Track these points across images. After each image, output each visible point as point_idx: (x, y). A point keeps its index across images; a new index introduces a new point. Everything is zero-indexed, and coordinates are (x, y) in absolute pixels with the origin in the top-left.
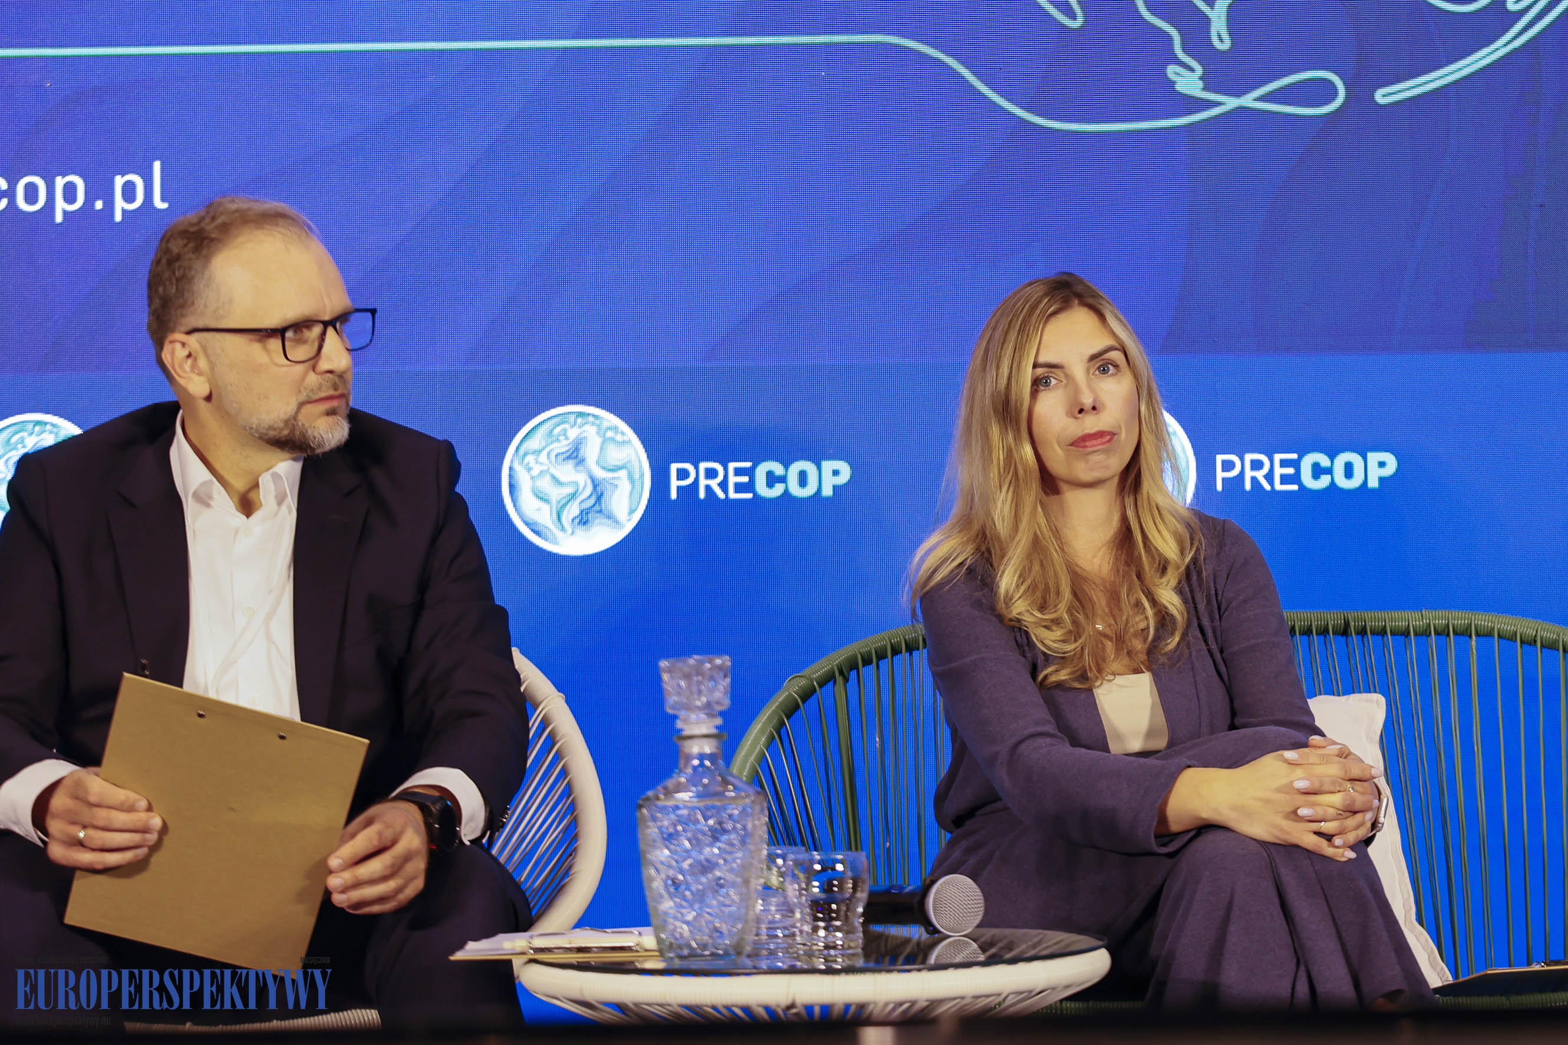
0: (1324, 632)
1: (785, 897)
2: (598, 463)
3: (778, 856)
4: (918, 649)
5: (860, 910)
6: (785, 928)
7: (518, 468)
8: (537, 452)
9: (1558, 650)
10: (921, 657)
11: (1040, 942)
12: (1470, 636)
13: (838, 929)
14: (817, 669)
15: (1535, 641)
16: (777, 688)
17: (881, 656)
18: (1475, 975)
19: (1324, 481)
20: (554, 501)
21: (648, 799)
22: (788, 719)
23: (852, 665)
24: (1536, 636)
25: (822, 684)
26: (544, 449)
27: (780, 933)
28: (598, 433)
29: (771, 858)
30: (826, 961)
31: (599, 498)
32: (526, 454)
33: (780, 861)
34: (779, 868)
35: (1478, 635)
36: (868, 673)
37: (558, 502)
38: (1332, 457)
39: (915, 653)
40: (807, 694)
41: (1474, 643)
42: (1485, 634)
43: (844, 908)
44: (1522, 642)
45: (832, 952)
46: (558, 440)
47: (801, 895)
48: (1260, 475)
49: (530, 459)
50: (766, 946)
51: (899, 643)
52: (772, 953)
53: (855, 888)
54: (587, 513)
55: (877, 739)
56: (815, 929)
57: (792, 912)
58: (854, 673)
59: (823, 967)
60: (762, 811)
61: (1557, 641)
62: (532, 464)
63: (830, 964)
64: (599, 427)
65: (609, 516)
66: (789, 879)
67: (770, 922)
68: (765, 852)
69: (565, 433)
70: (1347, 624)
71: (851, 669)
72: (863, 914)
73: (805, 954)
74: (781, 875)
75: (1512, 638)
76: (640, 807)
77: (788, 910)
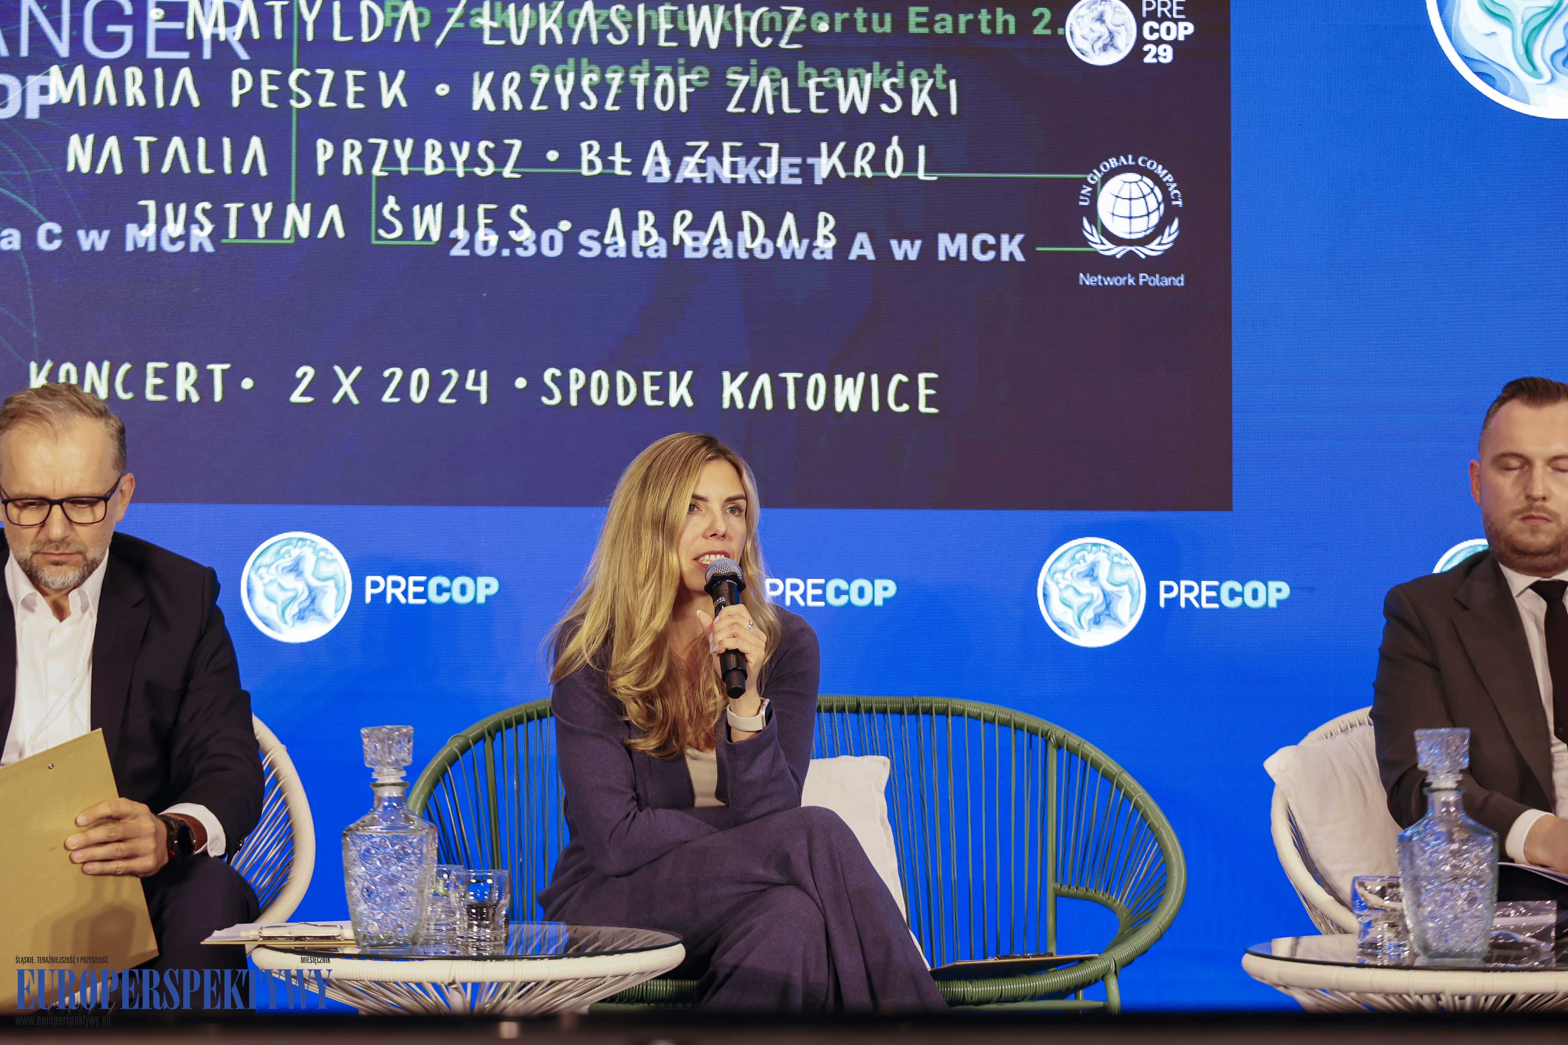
0: (842, 710)
1: (449, 903)
2: (313, 574)
3: (445, 872)
4: (546, 717)
5: (504, 912)
6: (448, 924)
7: (254, 577)
8: (268, 566)
9: (1010, 727)
10: (550, 725)
11: (634, 937)
12: (947, 716)
13: (487, 927)
14: (473, 731)
15: (994, 720)
16: (442, 744)
17: (519, 721)
18: (946, 966)
19: (843, 600)
20: (280, 601)
21: (350, 830)
22: (450, 767)
23: (498, 728)
24: (995, 716)
25: (475, 742)
26: (273, 563)
27: (444, 928)
28: (314, 552)
29: (440, 873)
30: (478, 949)
31: (313, 601)
32: (259, 567)
33: (445, 876)
34: (445, 880)
35: (953, 715)
36: (509, 734)
37: (283, 603)
38: (849, 583)
39: (544, 720)
40: (465, 749)
41: (950, 720)
42: (958, 714)
43: (491, 912)
44: (985, 721)
45: (482, 943)
46: (283, 557)
47: (460, 901)
48: (797, 594)
49: (263, 571)
50: (434, 938)
51: (532, 713)
52: (438, 943)
53: (500, 897)
54: (304, 611)
55: (515, 783)
56: (470, 926)
57: (454, 913)
58: (499, 735)
59: (475, 954)
60: (434, 839)
61: (1009, 721)
62: (264, 575)
63: (481, 952)
64: (314, 548)
65: (320, 614)
66: (452, 889)
67: (438, 920)
68: (435, 870)
69: (289, 552)
70: (859, 705)
71: (497, 731)
72: (506, 915)
73: (463, 944)
74: (447, 886)
75: (977, 718)
76: (345, 835)
77: (451, 912)
